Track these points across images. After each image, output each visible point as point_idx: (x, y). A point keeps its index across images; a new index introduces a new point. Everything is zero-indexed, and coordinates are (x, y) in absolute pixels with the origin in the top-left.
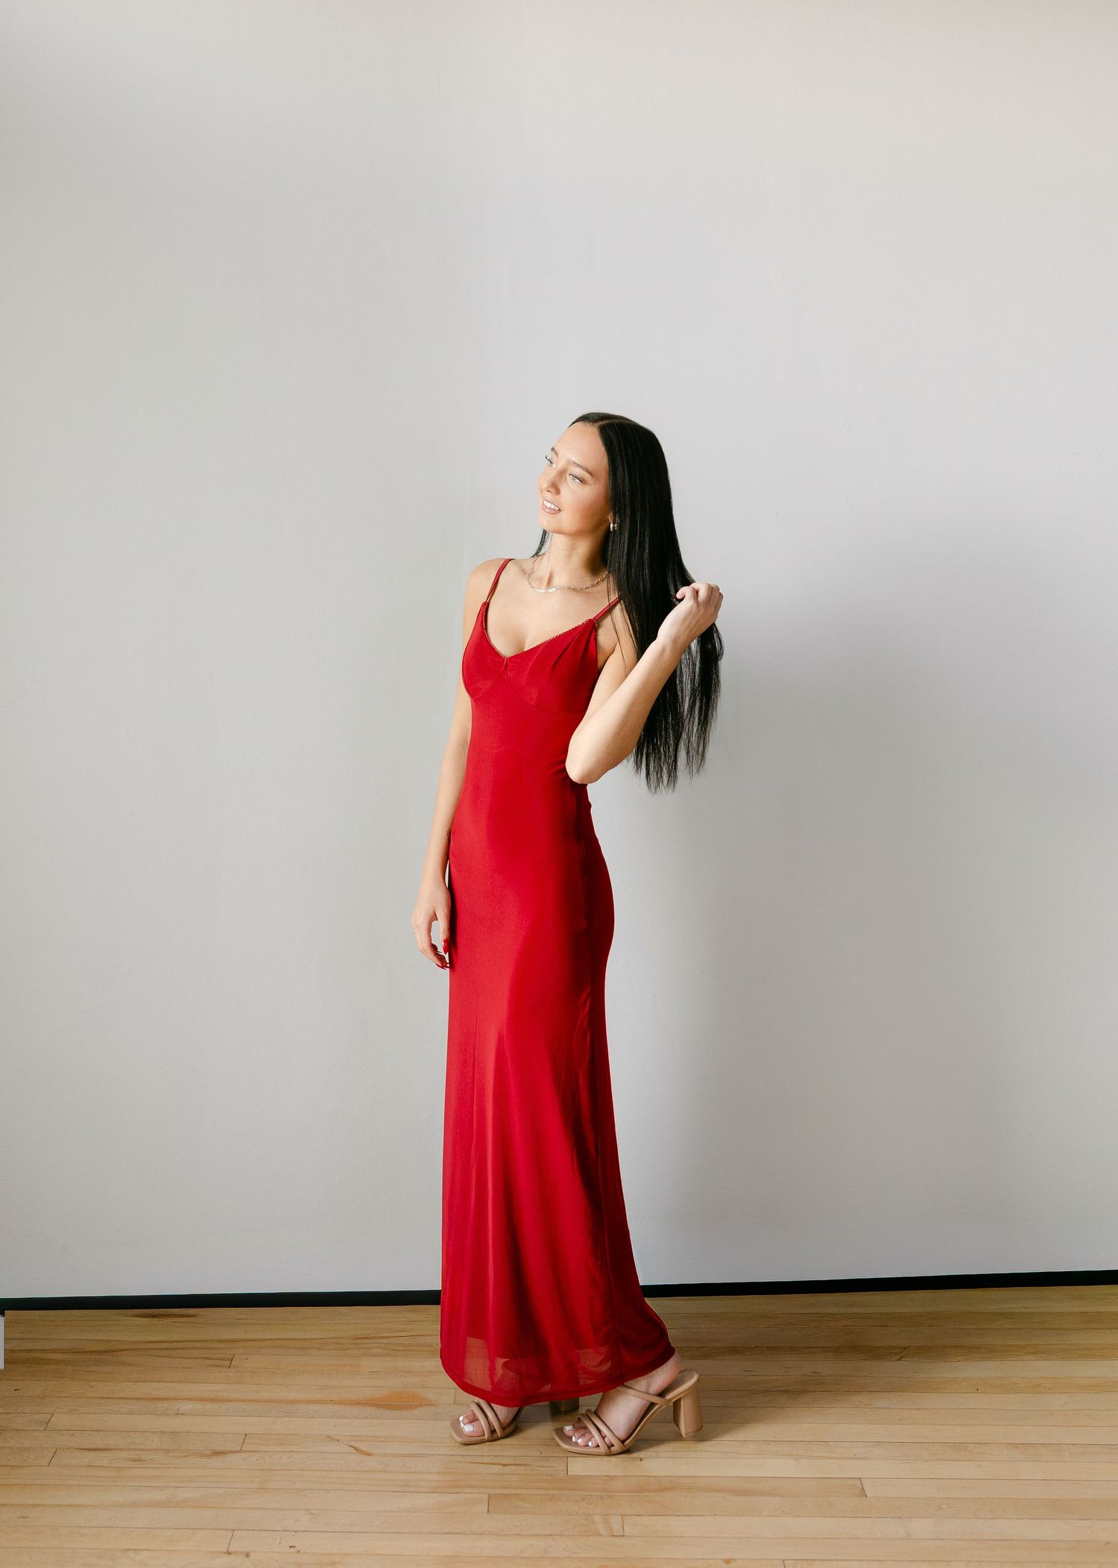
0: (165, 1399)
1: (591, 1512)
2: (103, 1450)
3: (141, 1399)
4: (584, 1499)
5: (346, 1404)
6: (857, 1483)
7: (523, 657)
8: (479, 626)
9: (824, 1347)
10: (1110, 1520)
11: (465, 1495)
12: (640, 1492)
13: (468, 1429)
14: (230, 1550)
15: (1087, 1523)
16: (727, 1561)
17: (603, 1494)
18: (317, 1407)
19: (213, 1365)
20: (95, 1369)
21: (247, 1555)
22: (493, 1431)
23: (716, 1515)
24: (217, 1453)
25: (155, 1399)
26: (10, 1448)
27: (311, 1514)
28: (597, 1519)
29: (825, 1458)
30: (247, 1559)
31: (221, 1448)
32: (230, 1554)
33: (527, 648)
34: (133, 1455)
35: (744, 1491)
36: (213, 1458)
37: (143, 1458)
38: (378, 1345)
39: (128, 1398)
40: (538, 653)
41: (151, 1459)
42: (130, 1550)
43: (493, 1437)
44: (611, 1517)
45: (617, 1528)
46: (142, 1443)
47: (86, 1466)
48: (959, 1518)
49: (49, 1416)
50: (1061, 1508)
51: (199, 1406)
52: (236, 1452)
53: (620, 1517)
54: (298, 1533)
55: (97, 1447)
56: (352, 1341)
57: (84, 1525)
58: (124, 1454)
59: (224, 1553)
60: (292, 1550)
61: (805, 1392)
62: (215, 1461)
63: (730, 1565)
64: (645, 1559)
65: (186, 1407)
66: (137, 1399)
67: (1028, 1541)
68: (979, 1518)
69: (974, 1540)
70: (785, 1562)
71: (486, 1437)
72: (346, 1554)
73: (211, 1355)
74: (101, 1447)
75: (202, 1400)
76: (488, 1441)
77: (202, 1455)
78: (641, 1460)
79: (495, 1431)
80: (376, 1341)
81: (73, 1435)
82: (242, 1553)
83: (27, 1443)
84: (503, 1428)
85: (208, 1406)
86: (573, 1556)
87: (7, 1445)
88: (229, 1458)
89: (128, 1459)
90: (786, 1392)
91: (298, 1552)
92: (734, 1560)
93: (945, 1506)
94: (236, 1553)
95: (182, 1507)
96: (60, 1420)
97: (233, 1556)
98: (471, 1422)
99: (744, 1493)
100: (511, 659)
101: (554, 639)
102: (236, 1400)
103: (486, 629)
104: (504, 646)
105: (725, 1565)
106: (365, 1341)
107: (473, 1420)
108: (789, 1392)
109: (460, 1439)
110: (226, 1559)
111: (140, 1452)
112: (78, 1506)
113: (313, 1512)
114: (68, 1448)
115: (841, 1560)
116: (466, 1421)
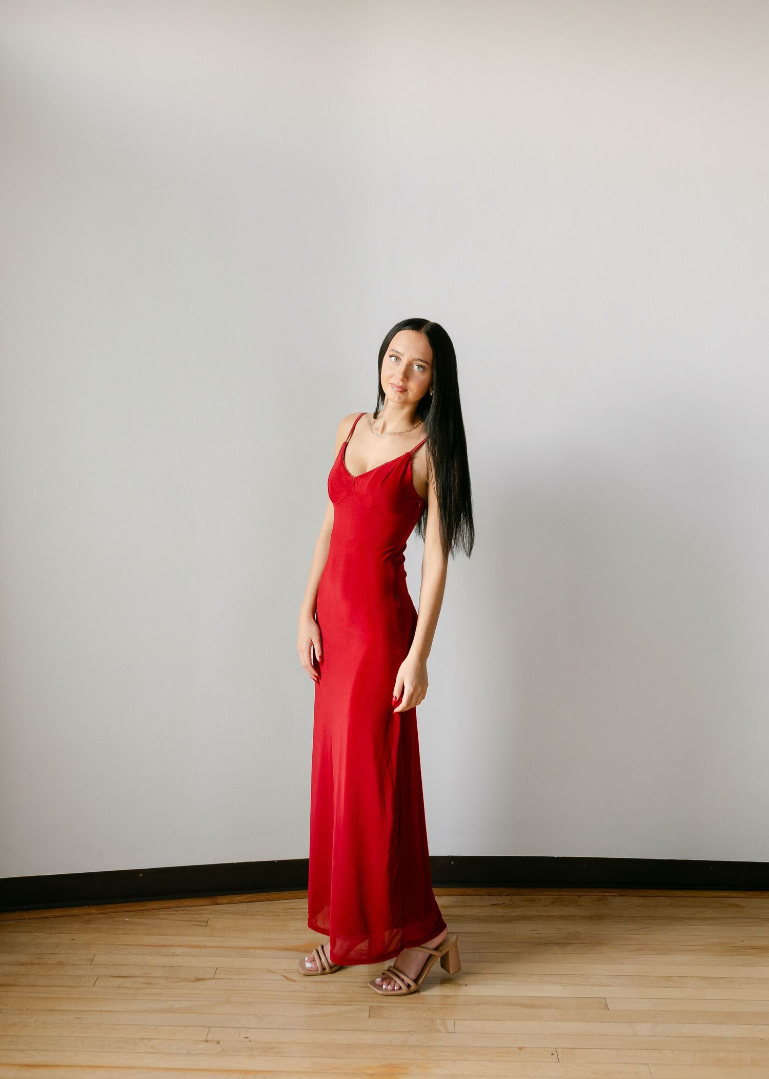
0: (166, 946)
1: (434, 1017)
2: (127, 977)
3: (151, 946)
4: (430, 1010)
5: (279, 950)
6: (603, 1000)
7: (364, 476)
8: (340, 458)
9: (582, 916)
10: (764, 1025)
11: (354, 1007)
12: (465, 1005)
13: (308, 965)
14: (208, 1039)
15: (749, 1027)
16: (521, 1049)
17: (443, 1006)
18: (261, 951)
19: (194, 925)
20: (121, 927)
21: (218, 1043)
22: (324, 969)
23: (513, 1020)
24: (198, 980)
25: (159, 946)
26: (69, 975)
27: (259, 1017)
28: (438, 1022)
29: (583, 985)
30: (218, 1045)
31: (201, 976)
32: (207, 1041)
33: (368, 471)
34: (145, 980)
35: (531, 1005)
36: (196, 982)
37: (152, 982)
38: (299, 913)
39: (143, 945)
40: (374, 473)
41: (157, 983)
42: (145, 1039)
43: (324, 972)
44: (447, 1021)
45: (451, 1028)
46: (151, 973)
47: (116, 987)
48: (667, 1023)
49: (93, 956)
50: (732, 1017)
51: (187, 950)
52: (211, 979)
53: (453, 1021)
54: (250, 1029)
55: (124, 975)
56: (283, 911)
57: (116, 1023)
58: (140, 980)
59: (204, 1041)
60: (247, 1040)
61: (569, 944)
62: (198, 984)
63: (522, 1050)
64: (469, 1047)
65: (179, 951)
66: (148, 946)
67: (711, 1037)
68: (680, 1023)
69: (677, 1037)
70: (557, 1049)
71: (319, 972)
72: (280, 1043)
73: (194, 919)
74: (127, 975)
75: (189, 947)
76: (321, 974)
77: (189, 981)
78: (466, 986)
79: (325, 969)
80: (298, 910)
81: (108, 968)
82: (214, 1041)
83: (79, 973)
84: (331, 967)
85: (193, 951)
86: (423, 1044)
87: (67, 973)
88: (206, 982)
89: (143, 983)
90: (558, 944)
91: (250, 1041)
92: (525, 1048)
93: (658, 1016)
94: (211, 1041)
95: (177, 1013)
96: (100, 958)
97: (209, 1043)
98: (310, 962)
99: (531, 1006)
100: (357, 478)
101: (384, 465)
102: (210, 947)
103: (344, 459)
104: (353, 470)
105: (519, 1051)
106: (291, 910)
107: (313, 960)
108: (560, 944)
109: (303, 972)
110: (204, 1045)
111: (150, 979)
112: (112, 1011)
113: (260, 1016)
114: (105, 976)
115: (593, 1049)
116: (309, 961)
